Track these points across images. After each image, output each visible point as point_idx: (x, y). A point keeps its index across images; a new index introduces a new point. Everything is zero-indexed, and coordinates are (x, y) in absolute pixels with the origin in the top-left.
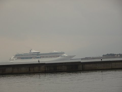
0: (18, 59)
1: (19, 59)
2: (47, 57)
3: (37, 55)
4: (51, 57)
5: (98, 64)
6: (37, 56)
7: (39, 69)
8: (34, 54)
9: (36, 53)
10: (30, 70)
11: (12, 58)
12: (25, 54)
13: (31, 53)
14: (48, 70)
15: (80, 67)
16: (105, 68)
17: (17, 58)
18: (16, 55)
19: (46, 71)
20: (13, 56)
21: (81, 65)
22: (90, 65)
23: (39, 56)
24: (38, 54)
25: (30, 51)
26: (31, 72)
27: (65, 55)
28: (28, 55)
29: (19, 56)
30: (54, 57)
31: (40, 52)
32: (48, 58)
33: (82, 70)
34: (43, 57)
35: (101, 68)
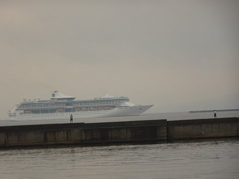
0: (25, 113)
1: (29, 113)
2: (87, 109)
3: (67, 104)
4: (97, 108)
5: (205, 125)
6: (67, 107)
7: (68, 137)
8: (60, 101)
9: (66, 101)
10: (46, 139)
11: (13, 111)
12: (41, 103)
13: (55, 99)
14: (88, 138)
15: (163, 132)
16: (221, 135)
17: (23, 111)
18: (23, 105)
19: (83, 142)
20: (16, 108)
21: (165, 127)
22: (186, 127)
23: (72, 107)
24: (70, 101)
25: (53, 95)
26: (48, 143)
27: (127, 104)
28: (47, 105)
29: (27, 107)
30: (104, 108)
31: (74, 98)
32: (90, 110)
33: (166, 138)
34: (80, 109)
35: (212, 135)
